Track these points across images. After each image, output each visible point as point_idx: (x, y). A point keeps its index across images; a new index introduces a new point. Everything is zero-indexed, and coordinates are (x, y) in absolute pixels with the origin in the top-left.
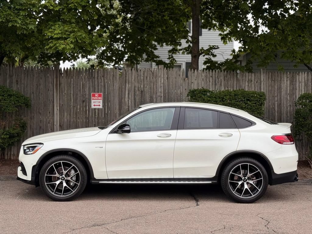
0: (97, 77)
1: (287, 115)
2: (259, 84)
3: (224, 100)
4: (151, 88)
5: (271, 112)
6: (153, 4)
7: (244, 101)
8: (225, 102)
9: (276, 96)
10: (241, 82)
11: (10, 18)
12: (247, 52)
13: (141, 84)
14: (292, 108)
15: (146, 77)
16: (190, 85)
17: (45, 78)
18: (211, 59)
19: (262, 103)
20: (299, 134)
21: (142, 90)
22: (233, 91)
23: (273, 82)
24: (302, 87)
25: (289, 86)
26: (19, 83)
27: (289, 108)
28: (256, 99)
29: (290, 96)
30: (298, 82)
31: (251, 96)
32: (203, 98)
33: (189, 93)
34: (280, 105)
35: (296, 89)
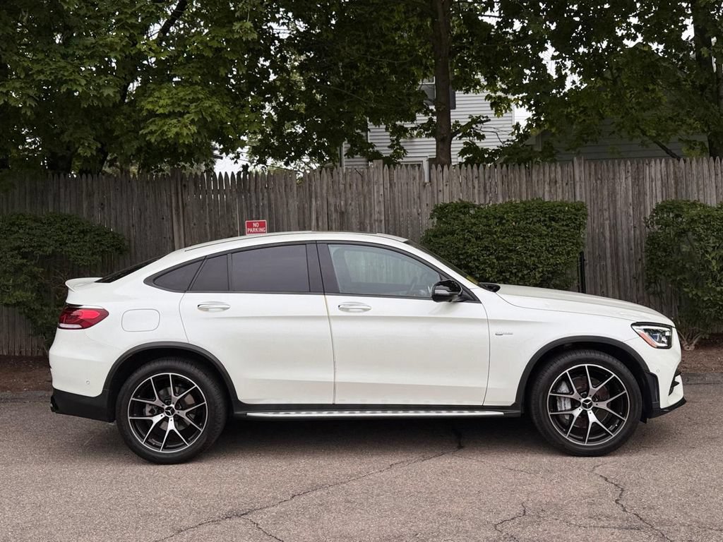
0: (255, 189)
1: (629, 244)
2: (571, 188)
3: (504, 221)
4: (359, 205)
5: (597, 242)
6: (357, 44)
7: (545, 220)
8: (506, 225)
9: (606, 210)
10: (536, 185)
11: (65, 76)
12: (543, 129)
13: (341, 200)
14: (638, 232)
15: (350, 185)
16: (436, 196)
17: (155, 196)
18: (474, 144)
19: (580, 224)
20: (655, 283)
21: (343, 209)
22: (521, 202)
23: (599, 182)
24: (656, 190)
25: (630, 188)
26: (106, 208)
27: (633, 232)
28: (569, 217)
29: (633, 208)
30: (648, 180)
31: (558, 210)
32: (461, 220)
33: (434, 211)
34: (614, 227)
35: (645, 194)
